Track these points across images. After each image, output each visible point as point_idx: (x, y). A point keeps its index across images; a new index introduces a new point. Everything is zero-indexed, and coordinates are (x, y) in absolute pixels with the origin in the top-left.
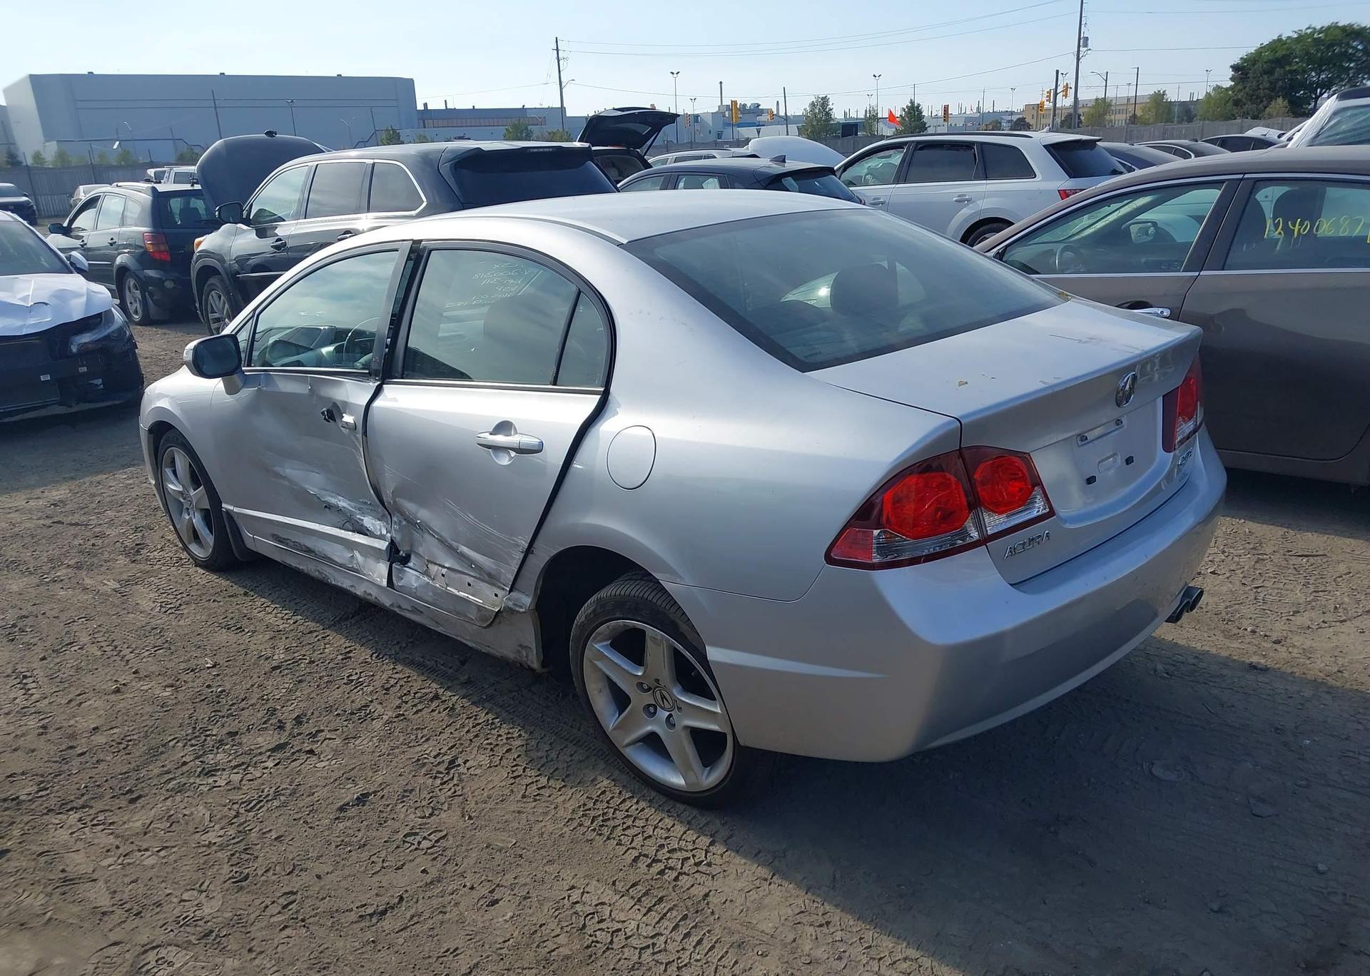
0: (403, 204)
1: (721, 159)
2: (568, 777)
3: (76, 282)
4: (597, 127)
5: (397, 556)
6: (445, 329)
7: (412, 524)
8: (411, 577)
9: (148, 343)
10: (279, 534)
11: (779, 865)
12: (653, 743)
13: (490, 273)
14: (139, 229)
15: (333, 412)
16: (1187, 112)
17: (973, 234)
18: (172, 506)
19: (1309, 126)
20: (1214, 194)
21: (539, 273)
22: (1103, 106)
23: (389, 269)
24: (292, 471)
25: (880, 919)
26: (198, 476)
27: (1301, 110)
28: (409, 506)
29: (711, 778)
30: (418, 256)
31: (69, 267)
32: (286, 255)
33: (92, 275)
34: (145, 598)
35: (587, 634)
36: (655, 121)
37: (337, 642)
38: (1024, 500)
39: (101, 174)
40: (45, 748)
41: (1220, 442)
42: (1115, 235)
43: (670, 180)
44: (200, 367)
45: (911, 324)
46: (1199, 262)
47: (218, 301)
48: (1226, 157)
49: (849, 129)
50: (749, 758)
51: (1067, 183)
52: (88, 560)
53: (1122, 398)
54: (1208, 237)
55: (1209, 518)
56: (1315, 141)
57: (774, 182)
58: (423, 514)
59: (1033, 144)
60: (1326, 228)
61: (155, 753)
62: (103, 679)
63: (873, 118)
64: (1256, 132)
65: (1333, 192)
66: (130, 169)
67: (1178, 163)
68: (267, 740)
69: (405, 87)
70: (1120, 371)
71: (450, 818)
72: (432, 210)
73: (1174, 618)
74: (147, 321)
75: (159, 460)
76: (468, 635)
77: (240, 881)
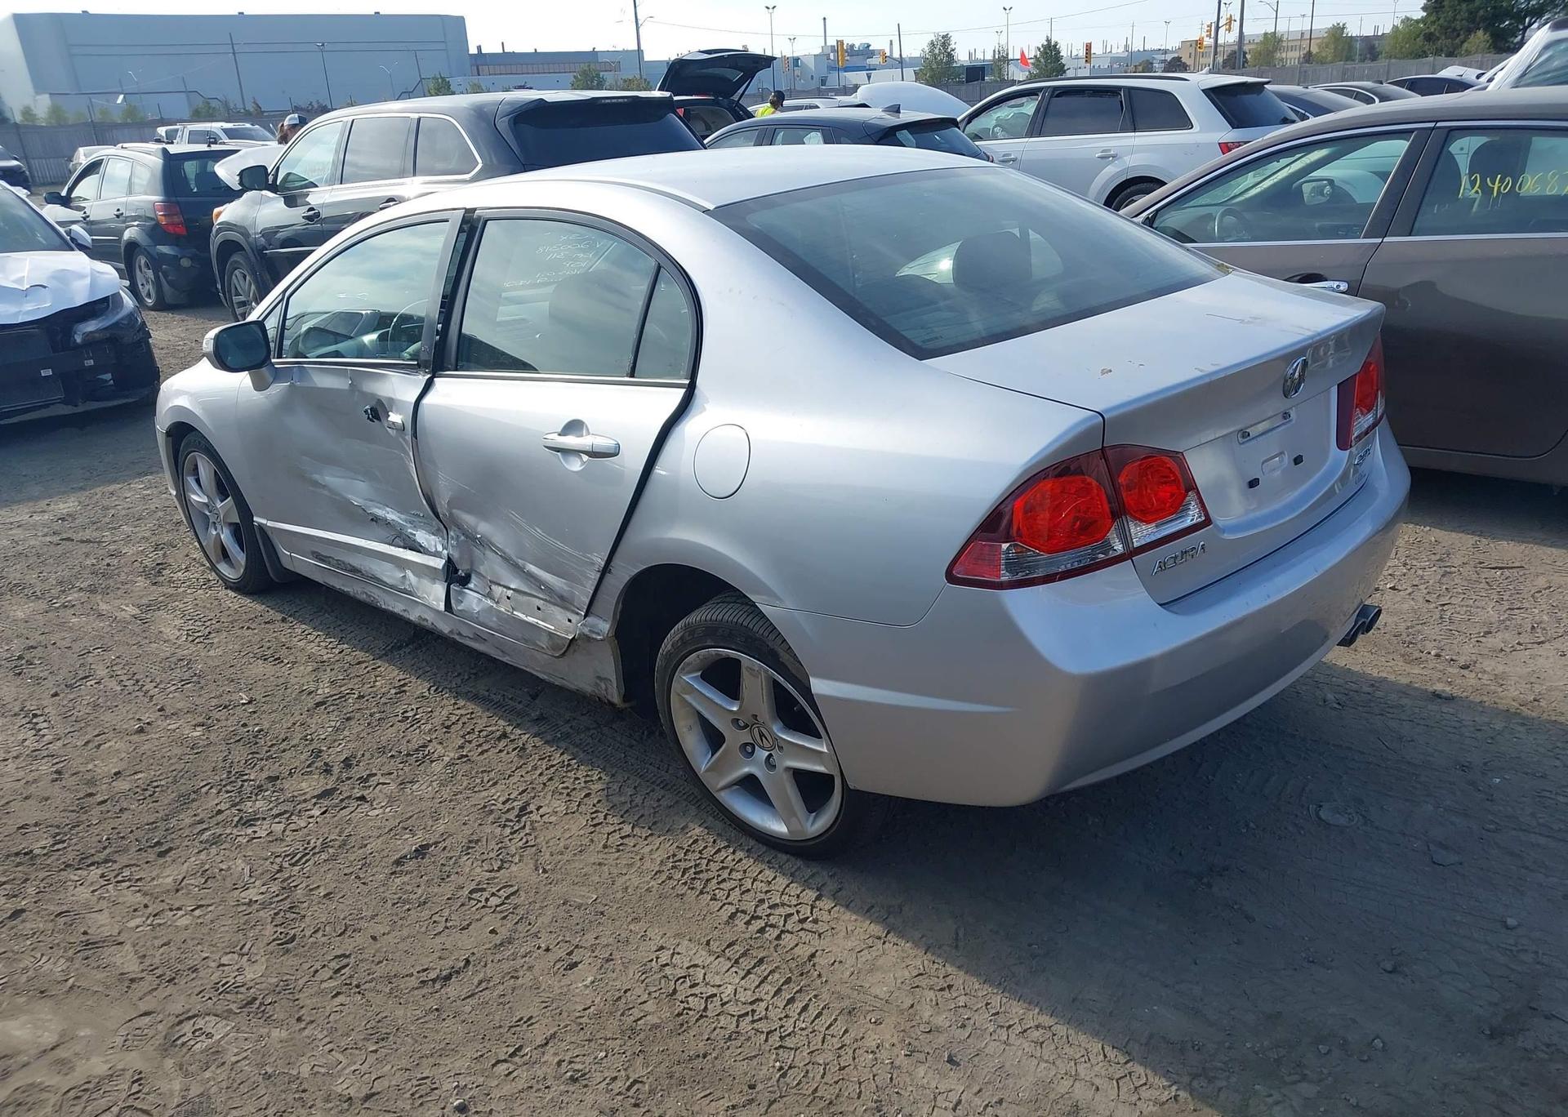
0: (456, 167)
1: (826, 109)
2: (656, 825)
3: (77, 261)
4: (680, 73)
5: (455, 576)
6: (506, 313)
7: (471, 539)
8: (472, 600)
9: (164, 332)
10: (319, 553)
11: (894, 922)
12: (751, 786)
13: (558, 247)
14: (148, 198)
15: (378, 411)
16: (1371, 48)
17: (1118, 196)
18: (196, 519)
19: (1514, 64)
20: (1401, 146)
21: (613, 246)
22: (1272, 43)
23: (439, 242)
24: (332, 479)
25: (1006, 981)
26: (225, 485)
27: (1505, 44)
28: (468, 519)
29: (817, 825)
30: (471, 228)
31: (70, 244)
32: (320, 228)
33: (96, 252)
34: (169, 626)
35: (675, 663)
36: (749, 64)
37: (389, 674)
38: (1176, 507)
39: (103, 133)
40: (61, 796)
41: (1404, 437)
42: (1285, 196)
43: (767, 135)
44: (223, 359)
45: (1046, 302)
46: (1382, 228)
47: (242, 281)
48: (1415, 102)
49: (975, 73)
50: (859, 804)
51: (1230, 135)
52: (103, 581)
53: (1290, 388)
54: (1393, 197)
55: (1389, 526)
56: (1521, 81)
57: (886, 136)
58: (483, 528)
59: (1190, 89)
60: (1530, 185)
61: (185, 800)
62: (123, 717)
63: (1002, 60)
64: (1451, 72)
65: (1540, 143)
66: (137, 127)
67: (1360, 109)
68: (312, 785)
69: (454, 27)
70: (1288, 356)
71: (521, 872)
72: (489, 173)
73: (1348, 641)
74: (162, 306)
75: (180, 468)
76: (539, 665)
77: (286, 943)
